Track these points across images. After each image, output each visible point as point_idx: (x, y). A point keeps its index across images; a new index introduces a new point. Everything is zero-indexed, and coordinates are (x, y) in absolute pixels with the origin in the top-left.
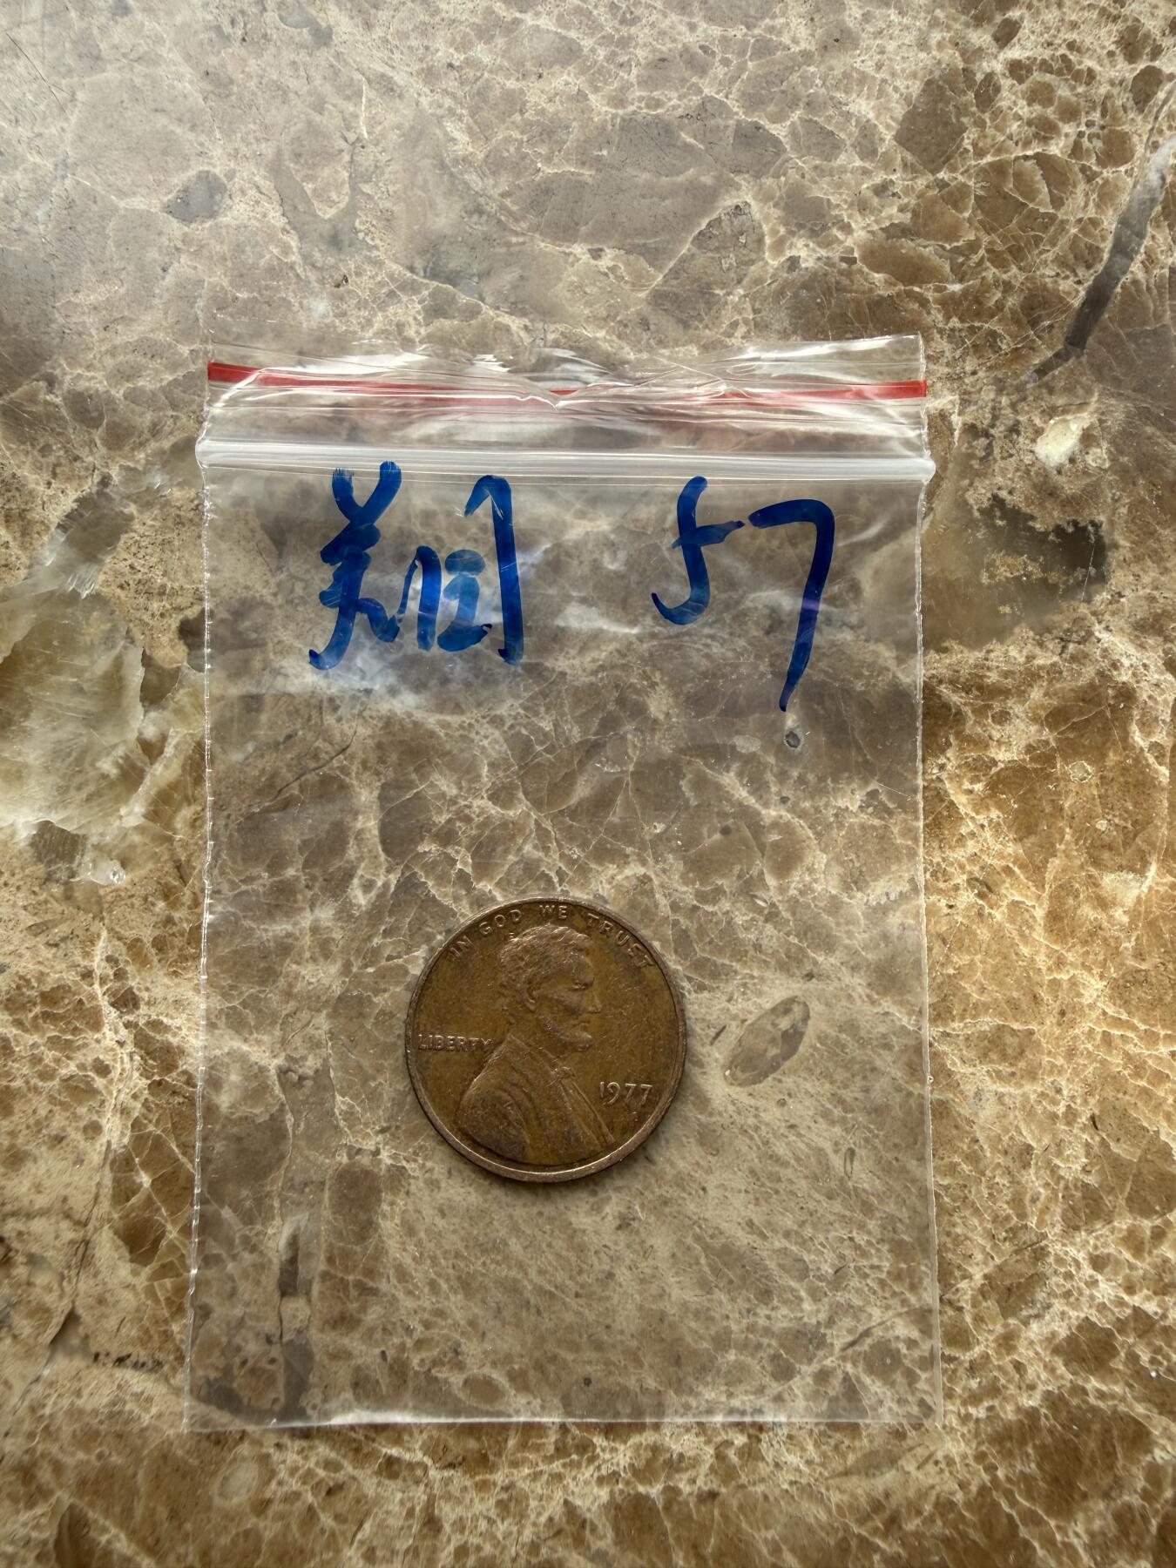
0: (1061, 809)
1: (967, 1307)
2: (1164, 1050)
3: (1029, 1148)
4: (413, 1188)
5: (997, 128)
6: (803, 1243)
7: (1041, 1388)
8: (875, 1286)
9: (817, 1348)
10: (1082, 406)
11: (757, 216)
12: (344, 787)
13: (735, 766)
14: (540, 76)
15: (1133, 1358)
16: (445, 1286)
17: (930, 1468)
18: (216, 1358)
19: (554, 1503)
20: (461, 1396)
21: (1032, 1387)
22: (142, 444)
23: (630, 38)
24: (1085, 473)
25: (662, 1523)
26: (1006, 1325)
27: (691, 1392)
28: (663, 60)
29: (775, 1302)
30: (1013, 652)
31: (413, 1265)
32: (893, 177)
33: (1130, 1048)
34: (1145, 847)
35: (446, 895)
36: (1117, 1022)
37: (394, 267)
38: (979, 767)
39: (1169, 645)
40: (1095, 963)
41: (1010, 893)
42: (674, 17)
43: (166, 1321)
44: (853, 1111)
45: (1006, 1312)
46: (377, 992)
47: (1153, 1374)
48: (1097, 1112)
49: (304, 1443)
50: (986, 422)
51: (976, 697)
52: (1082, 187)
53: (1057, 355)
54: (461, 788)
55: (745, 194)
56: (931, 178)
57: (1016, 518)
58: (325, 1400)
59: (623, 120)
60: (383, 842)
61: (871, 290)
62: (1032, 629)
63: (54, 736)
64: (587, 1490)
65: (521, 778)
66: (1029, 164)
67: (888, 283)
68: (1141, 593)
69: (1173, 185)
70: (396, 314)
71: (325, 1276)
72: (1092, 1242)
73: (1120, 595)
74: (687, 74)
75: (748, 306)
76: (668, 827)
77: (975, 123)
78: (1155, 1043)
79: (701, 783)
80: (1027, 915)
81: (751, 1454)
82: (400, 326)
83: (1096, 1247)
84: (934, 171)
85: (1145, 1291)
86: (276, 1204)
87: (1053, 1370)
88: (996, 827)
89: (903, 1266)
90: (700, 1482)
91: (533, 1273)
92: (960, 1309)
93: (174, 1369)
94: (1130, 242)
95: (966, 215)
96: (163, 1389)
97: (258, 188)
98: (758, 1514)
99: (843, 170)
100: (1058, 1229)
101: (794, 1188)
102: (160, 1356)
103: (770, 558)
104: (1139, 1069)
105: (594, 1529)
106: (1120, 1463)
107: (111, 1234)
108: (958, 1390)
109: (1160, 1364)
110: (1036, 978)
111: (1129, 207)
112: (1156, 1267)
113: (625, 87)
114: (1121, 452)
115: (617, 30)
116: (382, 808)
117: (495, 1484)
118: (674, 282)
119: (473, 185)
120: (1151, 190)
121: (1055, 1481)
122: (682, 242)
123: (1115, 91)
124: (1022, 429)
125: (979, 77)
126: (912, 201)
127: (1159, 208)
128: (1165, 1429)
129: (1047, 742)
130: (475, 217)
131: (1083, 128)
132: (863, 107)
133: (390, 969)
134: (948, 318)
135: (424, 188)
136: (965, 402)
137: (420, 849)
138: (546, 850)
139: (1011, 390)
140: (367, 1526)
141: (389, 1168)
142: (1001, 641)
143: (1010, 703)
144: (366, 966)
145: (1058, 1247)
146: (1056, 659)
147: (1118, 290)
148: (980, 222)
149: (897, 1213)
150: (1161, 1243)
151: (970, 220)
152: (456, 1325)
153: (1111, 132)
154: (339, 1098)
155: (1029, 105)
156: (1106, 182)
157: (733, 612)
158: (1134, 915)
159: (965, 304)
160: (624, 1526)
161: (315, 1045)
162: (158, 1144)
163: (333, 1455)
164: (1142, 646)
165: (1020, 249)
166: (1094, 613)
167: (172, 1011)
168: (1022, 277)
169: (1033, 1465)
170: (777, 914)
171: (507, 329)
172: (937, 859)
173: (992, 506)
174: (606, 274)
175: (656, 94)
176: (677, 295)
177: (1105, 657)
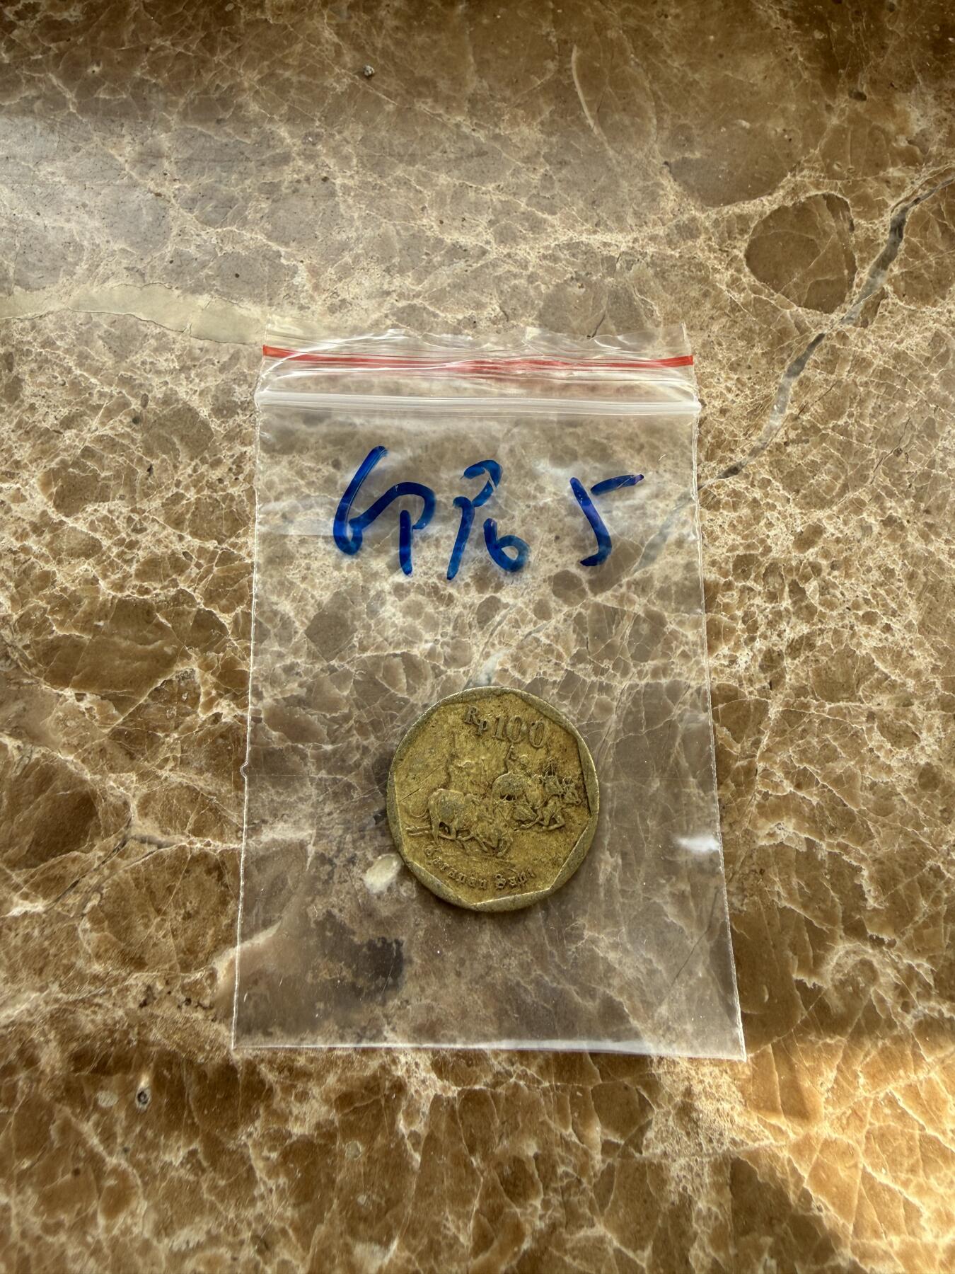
0: (334, 1182)
5: (376, 632)
11: (198, 680)
13: (95, 1117)
14: (69, 563)
23: (137, 542)
24: (398, 901)
28: (156, 560)
32: (299, 661)
34: (392, 1222)
38: (278, 1138)
41: (282, 1252)
42: (169, 529)
50: (332, 853)
51: (286, 1078)
52: (431, 680)
55: (193, 663)
56: (326, 664)
57: (341, 930)
59: (120, 600)
61: (268, 743)
62: (338, 1023)
66: (397, 660)
67: (280, 739)
68: (424, 1002)
69: (496, 685)
73: (407, 1002)
74: (167, 573)
75: (178, 747)
76: (33, 1164)
77: (363, 627)
79: (66, 1128)
84: (328, 660)
88: (281, 1192)
95: (346, 693)
99: (265, 652)
103: (155, 945)
113: (126, 577)
115: (129, 535)
118: (131, 724)
122: (141, 696)
123: (465, 612)
124: (357, 861)
125: (372, 593)
126: (308, 679)
129: (332, 1122)
131: (439, 637)
132: (286, 607)
134: (319, 769)
136: (320, 836)
139: (354, 829)
142: (313, 1031)
143: (310, 1085)
146: (351, 1051)
148: (353, 701)
151: (346, 699)
153: (459, 641)
155: (404, 616)
156: (449, 678)
157: (119, 986)
165: (379, 722)
166: (386, 1016)
168: (377, 744)
172: (231, 1215)
173: (325, 920)
174: (83, 713)
175: (146, 584)
176: (129, 734)
177: (386, 1053)
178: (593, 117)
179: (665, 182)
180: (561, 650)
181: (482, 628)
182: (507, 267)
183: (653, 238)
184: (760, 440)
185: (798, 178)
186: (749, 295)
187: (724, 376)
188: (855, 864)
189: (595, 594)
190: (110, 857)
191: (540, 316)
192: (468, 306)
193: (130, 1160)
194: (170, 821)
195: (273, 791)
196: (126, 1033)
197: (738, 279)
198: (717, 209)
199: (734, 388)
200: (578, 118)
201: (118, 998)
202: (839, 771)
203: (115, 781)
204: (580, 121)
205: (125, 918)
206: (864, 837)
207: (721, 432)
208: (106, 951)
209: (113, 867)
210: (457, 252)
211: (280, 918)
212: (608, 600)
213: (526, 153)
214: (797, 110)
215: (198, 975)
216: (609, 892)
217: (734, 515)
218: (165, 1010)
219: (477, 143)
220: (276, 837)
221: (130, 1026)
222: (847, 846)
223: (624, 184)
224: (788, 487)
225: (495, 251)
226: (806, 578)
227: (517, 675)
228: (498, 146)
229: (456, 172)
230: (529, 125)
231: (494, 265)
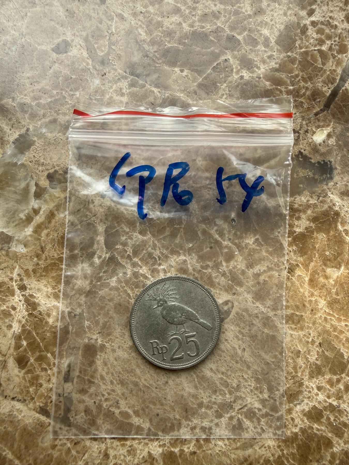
0: (315, 248)
1: (278, 400)
2: (343, 324)
3: (300, 351)
4: (107, 351)
5: (306, 41)
6: (227, 377)
7: (299, 426)
8: (249, 391)
9: (230, 409)
10: (328, 126)
11: (232, 63)
12: (94, 226)
13: (215, 228)
14: (168, 17)
15: (328, 419)
16: (115, 382)
17: (263, 449)
18: (43, 399)
19: (145, 452)
20: (118, 417)
21: (296, 426)
22: (40, 120)
23: (196, 7)
24: (328, 146)
25: (178, 460)
26: (290, 406)
27: (190, 420)
28: (206, 14)
29: (218, 394)
30: (303, 199)
31: (106, 375)
32: (274, 54)
33: (333, 322)
34: (340, 261)
35: (123, 262)
36: (329, 314)
37: (120, 71)
38: (291, 233)
40: (323, 295)
41: (298, 272)
42: (210, 2)
43: (28, 387)
44: (245, 336)
45: (290, 401)
46: (100, 290)
47: (335, 424)
48: (321, 341)
49: (68, 428)
50: (298, 129)
51: (291, 212)
52: (331, 60)
53: (321, 110)
54: (130, 229)
55: (228, 56)
56: (285, 54)
57: (306, 158)
58: (76, 415)
59: (193, 31)
60: (105, 244)
61: (265, 87)
62: (309, 192)
63: (6, 206)
64: (155, 449)
65: (149, 227)
66: (316, 52)
67: (271, 85)
68: (343, 183)
70: (120, 85)
71: (78, 377)
72: (317, 382)
73: (337, 183)
74: (213, 19)
75: (227, 89)
76: (193, 245)
77: (300, 39)
78: (341, 321)
79: (204, 232)
80: (303, 279)
81: (207, 440)
82: (121, 89)
83: (319, 384)
84: (287, 52)
85: (333, 398)
86: (65, 353)
87: (303, 421)
88: (295, 252)
89: (258, 385)
90: (190, 449)
91: (143, 380)
92: (275, 400)
93: (29, 402)
94: (344, 77)
95: (296, 66)
96: (26, 408)
97: (80, 45)
98: (208, 460)
99: (259, 50)
100: (307, 377)
101: (225, 359)
102: (26, 398)
104: (335, 329)
105: (157, 461)
106: (322, 451)
107: (13, 359)
108: (273, 425)
109: (337, 421)
110: (305, 299)
111: (346, 67)
112: (337, 391)
113: (194, 22)
114: (339, 140)
115: (192, 5)
116: (106, 234)
117: (127, 445)
118: (205, 81)
119: (146, 48)
121: (302, 456)
122: (209, 69)
123: (343, 32)
124: (309, 131)
126: (279, 61)
128: (337, 442)
129: (312, 227)
130: (146, 58)
131: (333, 42)
132: (266, 32)
133: (105, 283)
135: (131, 48)
137: (116, 247)
138: (155, 250)
139: (306, 119)
140: (86, 455)
141: (100, 344)
142: (299, 195)
143: (301, 214)
144: (97, 282)
145: (307, 383)
146: (316, 202)
147: (341, 91)
148: (300, 68)
149: (257, 369)
150: (339, 384)
151: (296, 68)
152: (118, 395)
153: (341, 44)
154: (86, 322)
155: (317, 34)
156: (339, 59)
158: (336, 281)
159: (294, 93)
160: (166, 461)
161: (80, 305)
162: (29, 332)
163: (77, 432)
164: (343, 199)
165: (311, 77)
166: (328, 189)
167: (37, 292)
168: (311, 86)
169: (295, 450)
170: (226, 274)
171: (153, 92)
172: (276, 260)
173: (299, 154)
174: (185, 77)
175: (203, 24)
176: (206, 85)
177: (331, 202)
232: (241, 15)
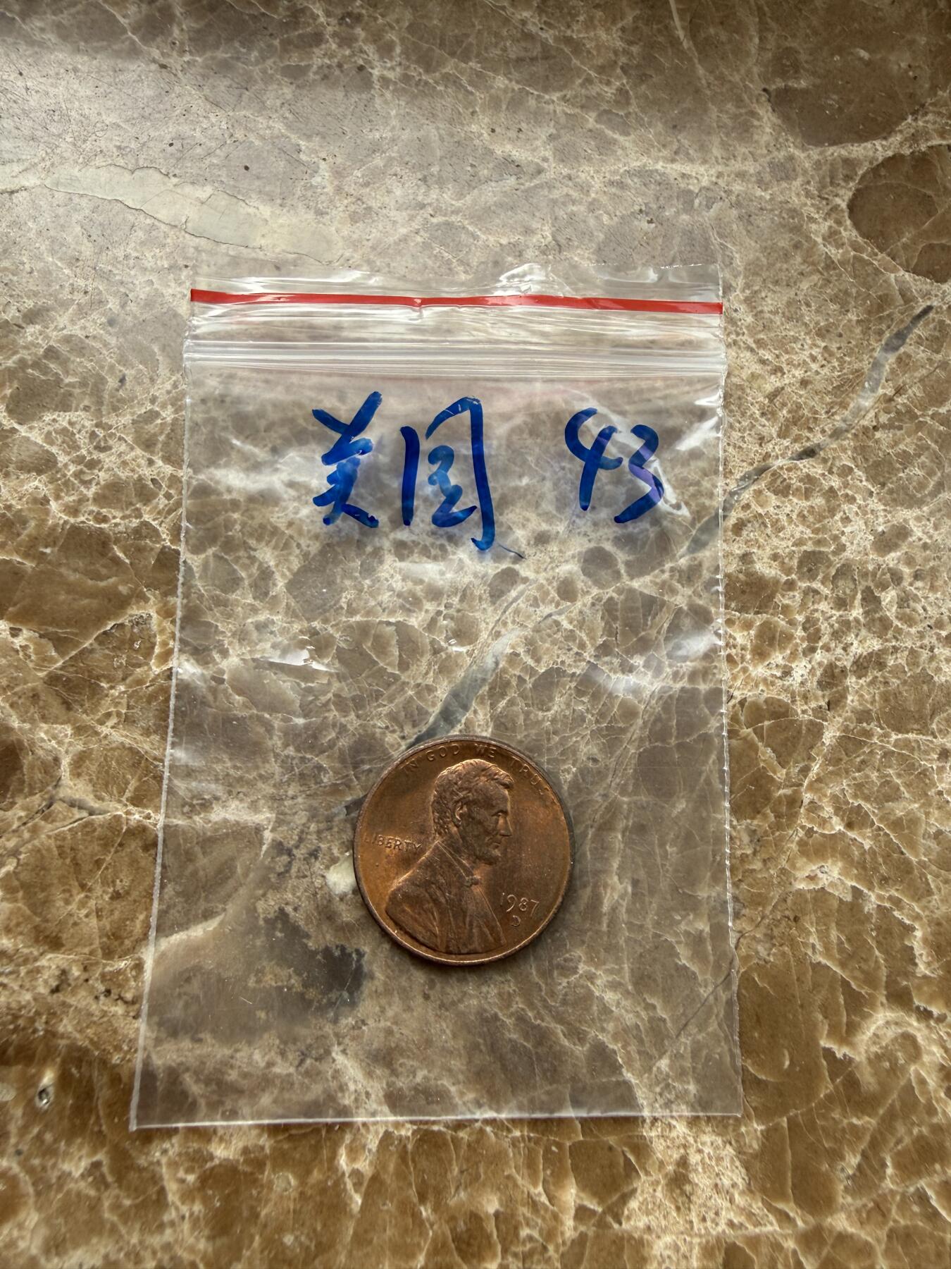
0: (257, 1216)
11: (155, 628)
14: (17, 478)
23: (99, 461)
30: (257, 1056)
32: (275, 618)
38: (197, 1159)
39: (393, 1079)
42: (138, 451)
50: (292, 842)
51: (213, 1092)
52: (427, 657)
55: (150, 609)
56: (306, 624)
57: (294, 932)
61: (230, 708)
62: (280, 1037)
66: (391, 629)
67: (245, 706)
68: (382, 1024)
69: (504, 671)
73: (364, 1022)
74: (137, 499)
75: (124, 701)
77: (356, 586)
84: (309, 620)
88: (195, 1222)
94: (453, 713)
99: (237, 603)
103: (75, 924)
111: (463, 683)
113: (82, 500)
115: (90, 453)
118: (71, 670)
120: (484, 671)
122: (86, 639)
123: (476, 582)
124: (320, 855)
125: (370, 548)
126: (285, 640)
127: (486, 688)
129: (262, 1148)
131: (442, 608)
132: (266, 554)
134: (286, 745)
136: (279, 822)
139: (321, 818)
142: (250, 1043)
146: (292, 1070)
148: (335, 670)
151: (327, 667)
153: (465, 614)
155: (404, 579)
156: (449, 656)
157: (29, 967)
159: (304, 737)
164: (370, 1074)
165: (362, 699)
166: (337, 1035)
168: (357, 723)
172: (134, 1240)
173: (277, 918)
174: (17, 651)
175: (104, 511)
176: (69, 680)
177: (333, 1077)
178: (683, 28)
179: (761, 112)
180: (585, 638)
181: (493, 603)
182: (565, 190)
183: (741, 175)
184: (844, 421)
185: (920, 123)
186: (847, 252)
187: (809, 342)
188: (907, 922)
189: (632, 578)
190: (32, 818)
191: (599, 250)
192: (513, 229)
193: (25, 1165)
194: (106, 785)
195: (229, 764)
196: (32, 1020)
197: (837, 233)
198: (819, 149)
199: (820, 357)
200: (666, 27)
201: (27, 980)
202: (899, 813)
203: (46, 733)
204: (668, 30)
205: (43, 890)
206: (922, 893)
207: (799, 407)
208: (18, 925)
209: (35, 831)
210: (510, 166)
211: (224, 910)
212: (646, 586)
213: (600, 61)
214: (927, 43)
215: (122, 964)
216: (612, 923)
217: (806, 504)
218: (81, 1000)
219: (544, 45)
220: (228, 816)
221: (38, 1014)
222: (900, 901)
223: (714, 111)
224: (872, 478)
225: (554, 169)
226: (884, 587)
227: (531, 662)
228: (567, 50)
229: (516, 75)
230: (608, 30)
231: (550, 186)
232: (213, 497)
